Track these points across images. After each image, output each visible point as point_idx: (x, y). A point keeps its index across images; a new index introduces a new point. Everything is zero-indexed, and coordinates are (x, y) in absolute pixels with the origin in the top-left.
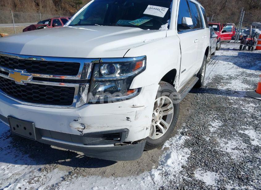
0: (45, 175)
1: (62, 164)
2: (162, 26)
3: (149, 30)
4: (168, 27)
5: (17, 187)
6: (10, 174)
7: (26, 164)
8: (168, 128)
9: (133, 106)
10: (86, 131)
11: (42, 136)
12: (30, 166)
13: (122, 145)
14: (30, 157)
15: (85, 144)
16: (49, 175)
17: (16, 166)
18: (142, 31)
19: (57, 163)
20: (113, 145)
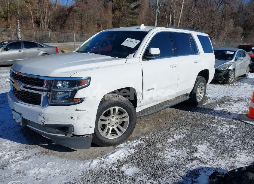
0: (27, 151)
1: (41, 146)
2: (130, 55)
3: (117, 58)
4: (134, 56)
5: (7, 154)
6: (9, 147)
7: (21, 143)
8: (124, 132)
9: (77, 109)
10: (46, 123)
11: (27, 124)
12: (22, 144)
13: (71, 136)
14: (26, 139)
15: (47, 132)
16: (30, 151)
17: (15, 143)
18: (112, 58)
19: (38, 145)
20: (64, 135)
